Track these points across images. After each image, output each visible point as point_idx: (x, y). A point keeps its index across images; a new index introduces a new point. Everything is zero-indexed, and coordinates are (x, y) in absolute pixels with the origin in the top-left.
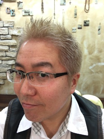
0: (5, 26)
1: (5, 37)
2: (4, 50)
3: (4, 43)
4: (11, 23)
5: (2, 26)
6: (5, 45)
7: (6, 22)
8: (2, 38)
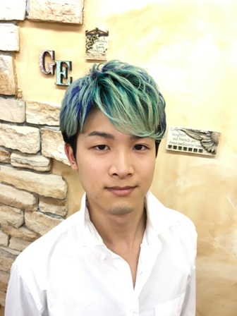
0: (28, 121)
1: (24, 162)
2: (20, 203)
3: (21, 181)
4: (53, 114)
5: (20, 121)
6: (22, 187)
7: (37, 107)
8: (17, 162)
